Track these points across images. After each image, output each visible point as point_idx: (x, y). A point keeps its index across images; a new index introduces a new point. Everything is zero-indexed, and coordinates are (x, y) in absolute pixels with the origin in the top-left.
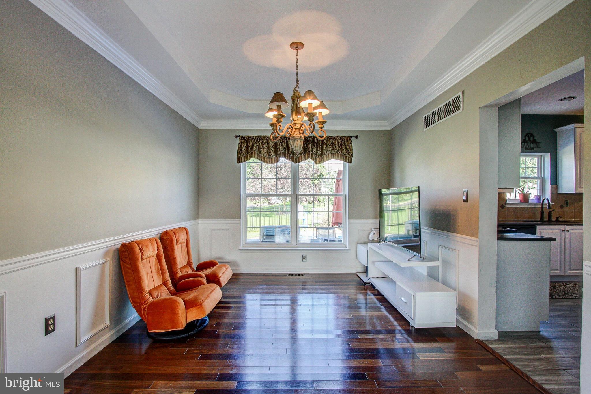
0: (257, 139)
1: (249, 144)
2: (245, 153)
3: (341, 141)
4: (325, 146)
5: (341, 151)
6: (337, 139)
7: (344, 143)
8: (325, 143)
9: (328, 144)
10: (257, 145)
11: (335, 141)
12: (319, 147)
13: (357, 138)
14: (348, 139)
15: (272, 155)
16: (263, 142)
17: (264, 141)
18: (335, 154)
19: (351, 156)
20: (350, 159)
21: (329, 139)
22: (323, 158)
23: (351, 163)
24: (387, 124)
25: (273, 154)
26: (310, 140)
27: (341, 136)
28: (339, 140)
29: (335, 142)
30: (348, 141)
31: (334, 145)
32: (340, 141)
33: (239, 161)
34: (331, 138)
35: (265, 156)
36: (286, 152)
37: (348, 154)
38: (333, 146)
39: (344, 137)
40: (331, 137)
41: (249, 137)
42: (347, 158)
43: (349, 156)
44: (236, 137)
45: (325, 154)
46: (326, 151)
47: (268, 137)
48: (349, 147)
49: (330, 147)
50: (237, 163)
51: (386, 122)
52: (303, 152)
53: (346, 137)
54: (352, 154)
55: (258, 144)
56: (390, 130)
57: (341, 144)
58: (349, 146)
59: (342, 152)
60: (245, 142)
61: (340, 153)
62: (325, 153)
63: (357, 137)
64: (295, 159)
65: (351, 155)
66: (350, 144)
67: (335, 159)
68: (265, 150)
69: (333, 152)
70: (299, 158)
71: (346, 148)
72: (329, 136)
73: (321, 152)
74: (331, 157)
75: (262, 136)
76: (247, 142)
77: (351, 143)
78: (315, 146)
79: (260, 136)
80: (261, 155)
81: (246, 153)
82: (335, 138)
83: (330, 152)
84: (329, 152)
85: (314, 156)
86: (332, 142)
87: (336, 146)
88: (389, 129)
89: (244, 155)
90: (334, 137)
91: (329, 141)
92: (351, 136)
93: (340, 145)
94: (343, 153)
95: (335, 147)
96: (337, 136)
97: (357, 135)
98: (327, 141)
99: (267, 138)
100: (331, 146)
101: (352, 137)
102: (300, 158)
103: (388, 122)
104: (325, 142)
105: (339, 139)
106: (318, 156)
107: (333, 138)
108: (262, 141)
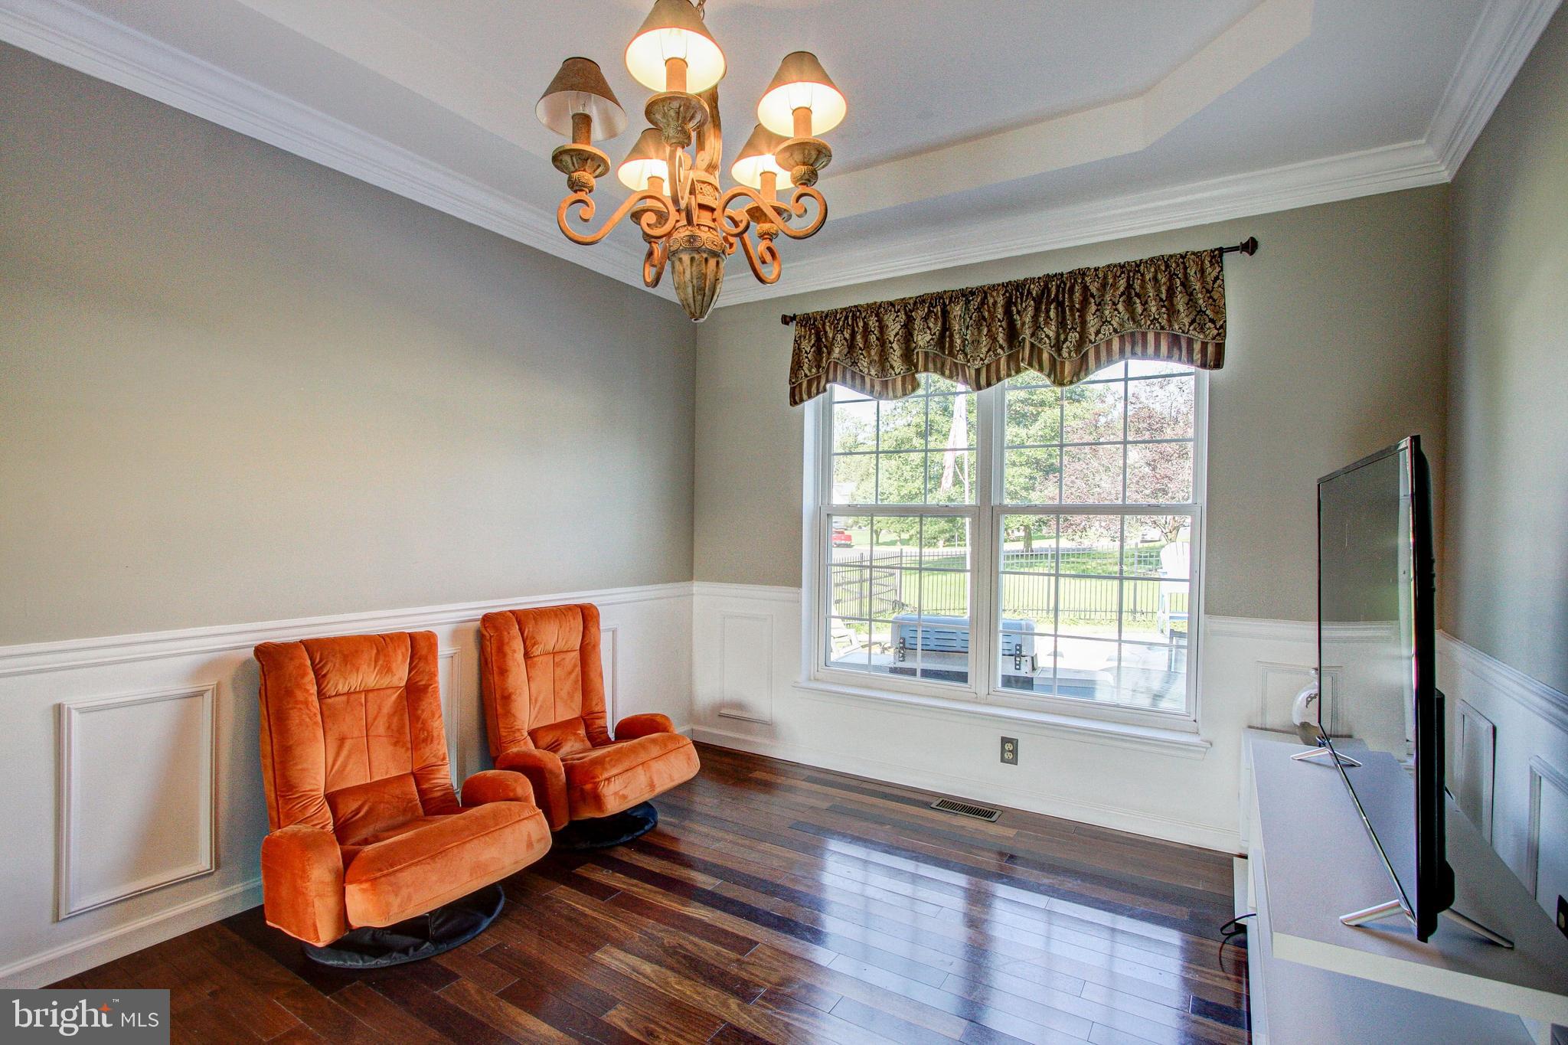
0: (847, 318)
1: (824, 340)
2: (810, 371)
3: (1171, 279)
4: (1093, 308)
5: (1169, 321)
6: (1153, 270)
7: (1182, 284)
8: (1093, 296)
9: (1108, 297)
10: (845, 339)
11: (1143, 281)
12: (1073, 315)
13: (1251, 254)
14: (1203, 263)
15: (892, 367)
16: (866, 325)
17: (873, 322)
18: (1144, 335)
19: (1219, 334)
20: (1210, 349)
21: (1115, 277)
22: (1085, 358)
23: (1218, 364)
24: (1429, 153)
25: (895, 364)
26: (1029, 292)
27: (1171, 256)
28: (1159, 276)
29: (1143, 287)
30: (1203, 271)
31: (1139, 298)
32: (1163, 279)
33: (794, 399)
34: (1122, 272)
35: (873, 372)
36: (944, 353)
37: (1202, 328)
38: (1129, 304)
39: (1183, 257)
40: (1122, 266)
41: (824, 315)
42: (1197, 346)
43: (1206, 336)
44: (786, 320)
45: (1090, 341)
46: (1097, 326)
47: (880, 305)
48: (1211, 297)
49: (1116, 310)
50: (791, 405)
51: (1423, 141)
52: (1005, 345)
53: (1193, 253)
54: (1223, 327)
55: (847, 336)
56: (1449, 180)
57: (1168, 291)
58: (1208, 291)
59: (1171, 326)
60: (810, 332)
61: (1162, 328)
62: (1092, 338)
63: (1250, 247)
64: (973, 372)
65: (1215, 332)
66: (1214, 282)
67: (1144, 356)
68: (873, 352)
69: (1130, 326)
70: (988, 366)
71: (1191, 301)
72: (1115, 266)
73: (1080, 336)
74: (1122, 351)
75: (862, 303)
76: (817, 334)
77: (1217, 278)
78: (1052, 314)
79: (855, 306)
80: (861, 371)
81: (814, 370)
82: (1142, 267)
83: (1115, 331)
84: (1106, 330)
85: (1045, 356)
86: (1129, 286)
87: (1146, 303)
88: (1444, 175)
89: (806, 376)
90: (1138, 266)
91: (1113, 285)
92: (1216, 250)
93: (1164, 296)
94: (1176, 327)
95: (1139, 309)
96: (1152, 260)
97: (1252, 239)
98: (1104, 285)
99: (879, 309)
100: (1120, 307)
101: (1221, 250)
102: (993, 368)
103: (1428, 142)
104: (1094, 290)
105: (1163, 268)
106: (1069, 354)
107: (1131, 270)
108: (865, 323)
